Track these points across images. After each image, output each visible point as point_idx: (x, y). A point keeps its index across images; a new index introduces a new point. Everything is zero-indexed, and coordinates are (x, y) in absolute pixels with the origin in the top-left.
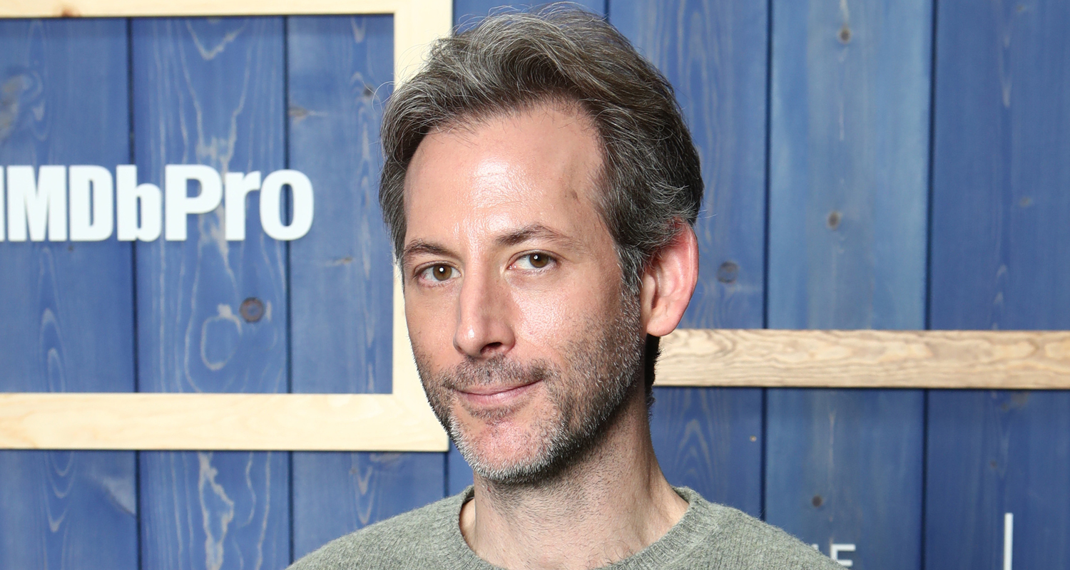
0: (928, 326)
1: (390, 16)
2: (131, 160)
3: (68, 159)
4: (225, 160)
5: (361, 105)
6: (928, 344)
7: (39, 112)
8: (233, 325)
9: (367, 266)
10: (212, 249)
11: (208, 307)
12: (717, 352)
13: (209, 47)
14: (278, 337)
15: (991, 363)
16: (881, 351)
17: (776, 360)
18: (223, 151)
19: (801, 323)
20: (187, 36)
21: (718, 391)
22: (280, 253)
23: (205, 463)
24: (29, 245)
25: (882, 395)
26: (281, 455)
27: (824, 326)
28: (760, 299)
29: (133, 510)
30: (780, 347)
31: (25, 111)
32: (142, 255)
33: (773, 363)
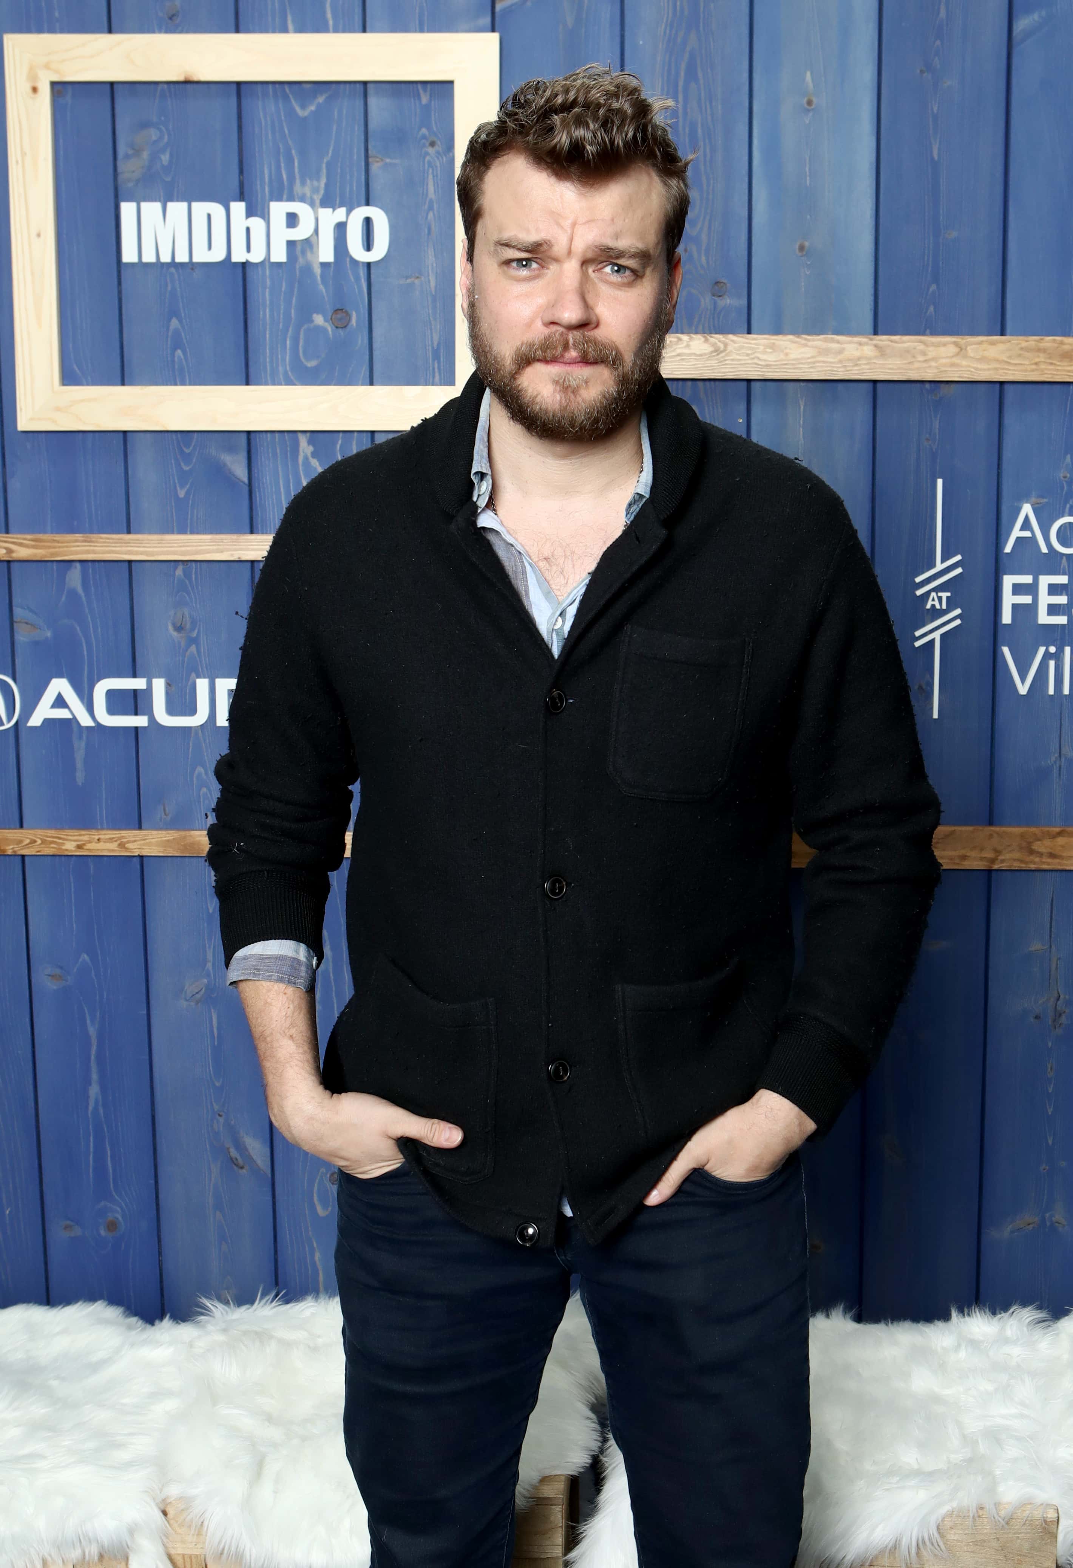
0: (876, 333)
1: (451, 83)
2: (241, 197)
3: (190, 196)
4: (317, 198)
5: (427, 154)
6: (876, 346)
7: (165, 158)
8: (326, 330)
9: (433, 283)
10: (308, 269)
11: (305, 317)
12: (712, 352)
13: (303, 107)
14: (362, 340)
15: (925, 361)
16: (841, 352)
17: (758, 358)
18: (316, 190)
19: (777, 329)
20: (286, 97)
21: (712, 383)
22: (362, 273)
23: (303, 441)
24: (159, 265)
25: (840, 385)
26: (365, 434)
27: (795, 332)
28: (745, 311)
29: (246, 480)
30: (762, 348)
31: (154, 157)
32: (250, 273)
33: (756, 361)
